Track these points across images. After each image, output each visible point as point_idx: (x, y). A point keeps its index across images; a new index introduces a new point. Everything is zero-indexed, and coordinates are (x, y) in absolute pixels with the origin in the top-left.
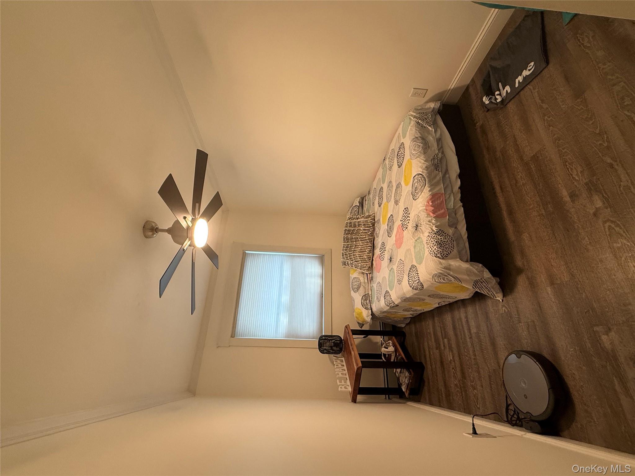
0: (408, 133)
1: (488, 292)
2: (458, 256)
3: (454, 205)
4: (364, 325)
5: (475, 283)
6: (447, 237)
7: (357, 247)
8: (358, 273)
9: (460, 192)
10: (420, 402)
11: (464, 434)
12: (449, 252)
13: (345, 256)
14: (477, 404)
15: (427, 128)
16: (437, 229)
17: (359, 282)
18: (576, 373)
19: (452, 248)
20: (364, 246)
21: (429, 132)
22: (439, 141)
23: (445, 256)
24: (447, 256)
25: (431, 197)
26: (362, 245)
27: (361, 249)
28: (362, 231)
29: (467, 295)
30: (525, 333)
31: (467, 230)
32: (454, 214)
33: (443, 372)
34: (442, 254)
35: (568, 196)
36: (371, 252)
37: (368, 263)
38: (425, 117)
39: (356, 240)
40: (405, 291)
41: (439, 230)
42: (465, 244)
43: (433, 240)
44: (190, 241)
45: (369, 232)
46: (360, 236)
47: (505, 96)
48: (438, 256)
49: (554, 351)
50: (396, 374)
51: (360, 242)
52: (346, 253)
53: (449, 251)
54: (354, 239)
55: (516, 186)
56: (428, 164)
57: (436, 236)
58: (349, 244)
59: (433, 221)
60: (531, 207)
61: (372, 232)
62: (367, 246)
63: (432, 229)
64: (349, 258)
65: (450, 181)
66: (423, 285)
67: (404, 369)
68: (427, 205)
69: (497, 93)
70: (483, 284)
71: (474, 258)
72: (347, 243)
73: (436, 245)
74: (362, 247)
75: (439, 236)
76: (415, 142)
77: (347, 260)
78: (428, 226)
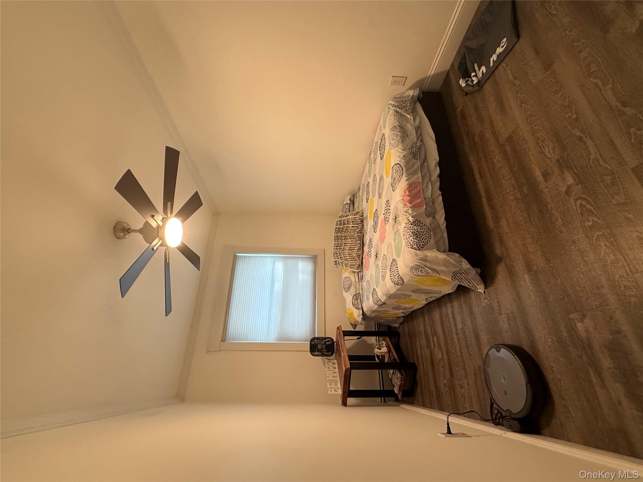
0: (387, 123)
1: (469, 284)
2: (435, 247)
3: (431, 195)
4: (357, 326)
5: (454, 274)
6: (424, 227)
7: (346, 245)
8: (348, 272)
9: (439, 180)
10: (414, 404)
11: (438, 434)
12: (426, 243)
13: (336, 255)
14: (465, 403)
15: (406, 116)
16: (413, 219)
17: (350, 281)
18: (554, 365)
19: (429, 239)
20: (353, 244)
21: (407, 120)
22: (418, 129)
23: (421, 247)
24: (423, 247)
25: (408, 186)
26: (351, 243)
27: (350, 247)
28: (350, 229)
29: (450, 289)
30: (506, 325)
31: (445, 219)
32: (431, 204)
33: (434, 372)
34: (418, 245)
35: (541, 177)
36: (360, 250)
37: (357, 262)
38: (404, 105)
39: (345, 238)
40: (388, 288)
41: (416, 220)
42: (442, 234)
43: (409, 231)
44: (161, 240)
45: (358, 229)
46: (349, 234)
47: (481, 77)
48: (414, 247)
49: (533, 343)
50: (388, 375)
51: (349, 240)
52: (336, 252)
53: (425, 241)
54: (343, 237)
55: (493, 169)
56: (405, 152)
57: (412, 226)
58: (339, 243)
59: (410, 211)
60: (508, 191)
61: (360, 229)
62: (356, 244)
63: (408, 220)
64: (339, 256)
65: (428, 169)
66: (403, 280)
67: (396, 369)
68: (404, 195)
69: (473, 74)
70: (463, 275)
71: (452, 248)
72: (337, 241)
73: (412, 236)
74: (351, 245)
75: (415, 226)
76: (393, 132)
77: (338, 259)
78: (404, 216)
